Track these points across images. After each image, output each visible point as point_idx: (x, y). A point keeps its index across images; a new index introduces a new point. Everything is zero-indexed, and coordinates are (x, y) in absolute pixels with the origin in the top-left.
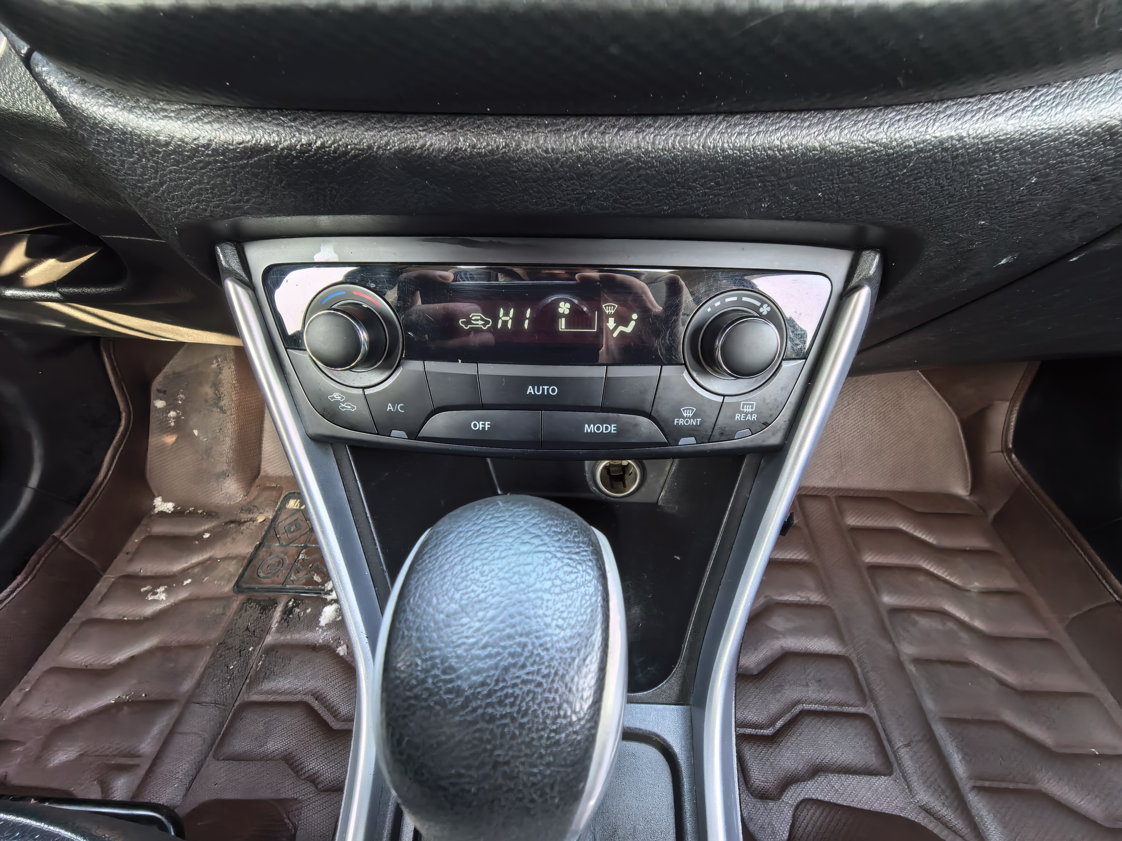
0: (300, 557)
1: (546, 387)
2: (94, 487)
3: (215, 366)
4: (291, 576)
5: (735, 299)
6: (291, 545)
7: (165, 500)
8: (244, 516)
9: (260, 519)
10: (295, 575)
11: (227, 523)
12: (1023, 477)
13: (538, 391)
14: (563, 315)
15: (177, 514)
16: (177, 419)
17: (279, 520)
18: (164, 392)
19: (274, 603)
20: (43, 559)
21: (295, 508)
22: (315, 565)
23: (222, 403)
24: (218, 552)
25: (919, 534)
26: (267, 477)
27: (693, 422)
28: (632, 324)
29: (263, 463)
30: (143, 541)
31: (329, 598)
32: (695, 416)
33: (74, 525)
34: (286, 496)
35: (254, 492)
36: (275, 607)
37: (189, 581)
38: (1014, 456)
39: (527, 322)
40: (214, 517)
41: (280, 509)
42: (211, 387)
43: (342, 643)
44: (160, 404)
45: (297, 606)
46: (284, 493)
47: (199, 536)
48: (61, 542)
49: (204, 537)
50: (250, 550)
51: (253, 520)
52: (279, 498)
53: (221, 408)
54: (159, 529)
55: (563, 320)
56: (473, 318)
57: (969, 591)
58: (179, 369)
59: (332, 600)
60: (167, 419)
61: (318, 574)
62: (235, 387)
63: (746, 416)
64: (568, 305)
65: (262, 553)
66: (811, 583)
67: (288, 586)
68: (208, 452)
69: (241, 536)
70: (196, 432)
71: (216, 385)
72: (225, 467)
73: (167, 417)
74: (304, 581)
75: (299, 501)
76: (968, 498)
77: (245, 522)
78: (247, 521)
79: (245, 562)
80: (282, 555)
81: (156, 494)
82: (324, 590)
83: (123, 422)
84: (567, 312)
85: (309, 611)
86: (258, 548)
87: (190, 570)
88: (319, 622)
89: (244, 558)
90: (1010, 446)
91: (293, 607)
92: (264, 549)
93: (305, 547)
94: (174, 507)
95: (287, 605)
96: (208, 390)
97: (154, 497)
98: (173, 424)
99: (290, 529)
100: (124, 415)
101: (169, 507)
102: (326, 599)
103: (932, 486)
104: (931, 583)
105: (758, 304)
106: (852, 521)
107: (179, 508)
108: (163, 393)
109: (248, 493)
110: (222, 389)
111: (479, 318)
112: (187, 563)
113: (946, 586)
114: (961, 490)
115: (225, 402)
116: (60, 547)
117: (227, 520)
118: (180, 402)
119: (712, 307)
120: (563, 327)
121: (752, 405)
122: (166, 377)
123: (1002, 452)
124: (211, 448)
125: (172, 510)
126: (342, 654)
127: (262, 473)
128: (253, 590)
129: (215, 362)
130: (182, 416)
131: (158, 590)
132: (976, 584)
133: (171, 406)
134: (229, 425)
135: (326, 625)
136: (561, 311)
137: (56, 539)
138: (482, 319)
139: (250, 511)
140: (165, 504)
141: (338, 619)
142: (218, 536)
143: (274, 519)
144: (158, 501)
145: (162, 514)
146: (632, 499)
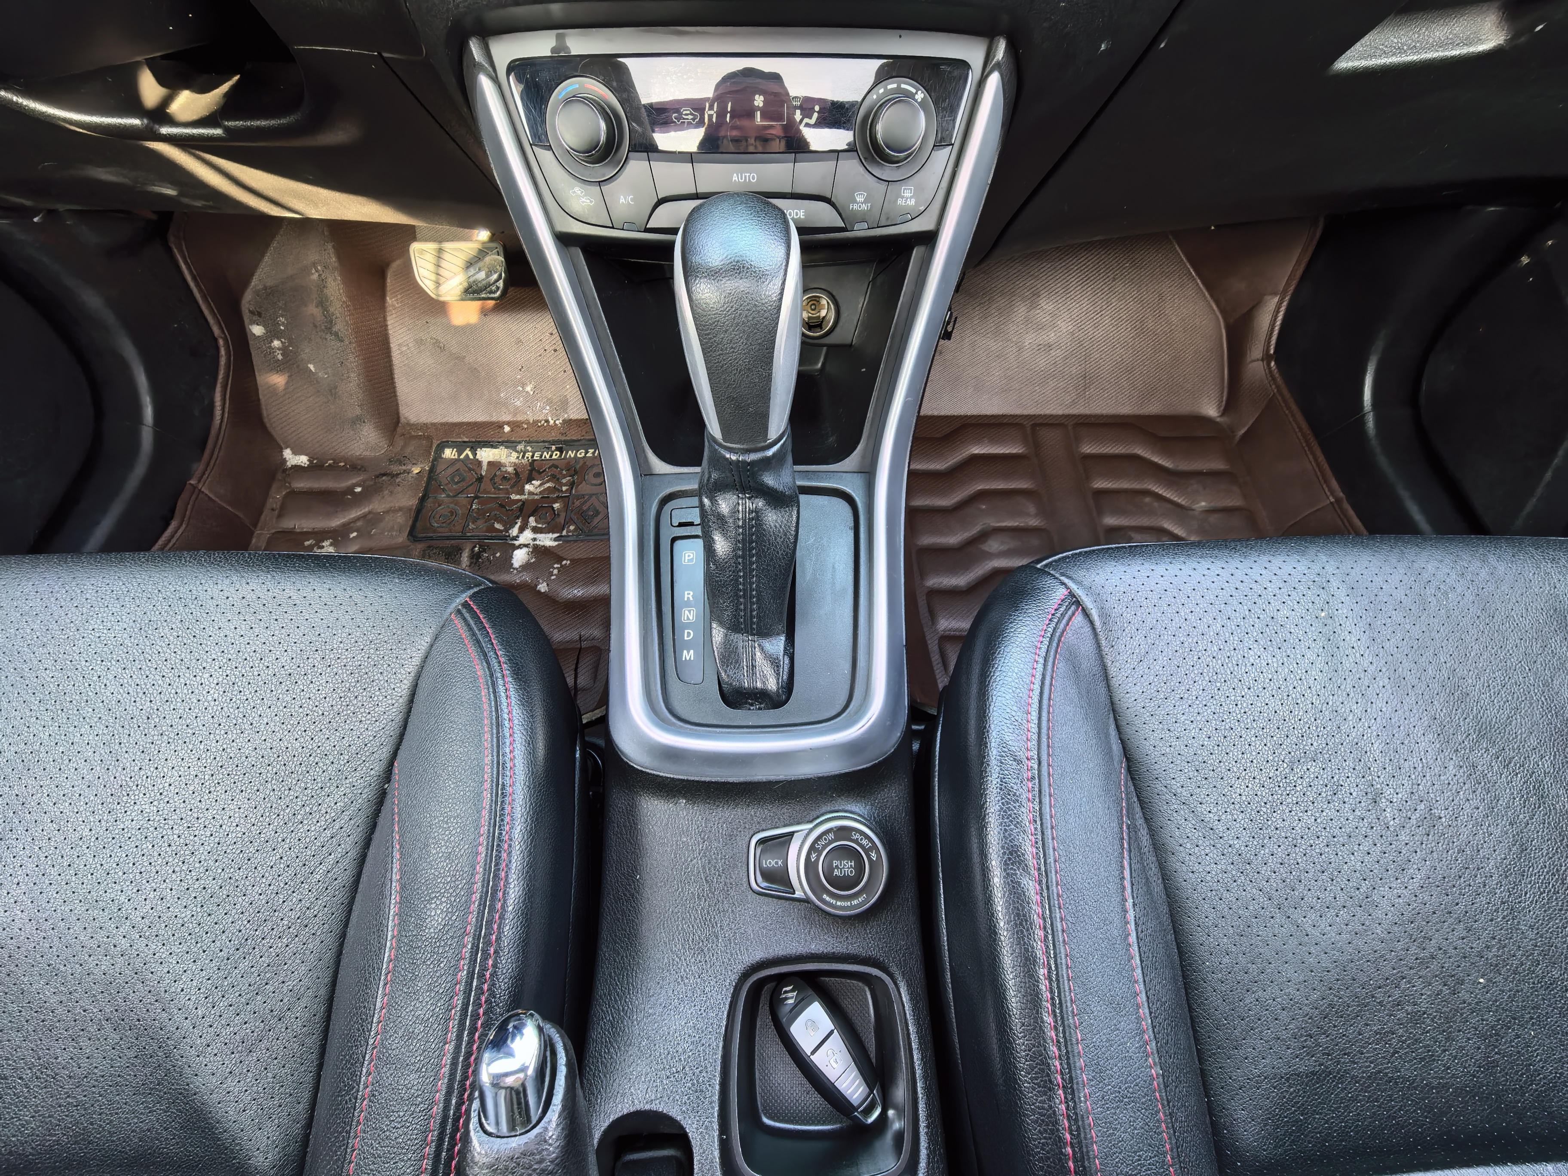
0: (474, 507)
1: (747, 175)
2: (213, 432)
3: (315, 276)
4: (468, 525)
5: (895, 86)
6: (460, 495)
7: (295, 453)
8: (395, 468)
9: (416, 470)
10: (473, 523)
11: (377, 477)
12: (1278, 387)
13: (742, 179)
14: (758, 108)
15: (316, 468)
16: (284, 350)
17: (438, 471)
18: (260, 314)
19: (459, 550)
20: (190, 507)
21: (453, 457)
22: (493, 514)
23: (335, 329)
24: (377, 505)
25: (1156, 459)
26: (412, 426)
27: (864, 207)
28: (815, 115)
29: (401, 409)
30: (285, 497)
31: (517, 543)
32: (865, 202)
33: (207, 473)
34: (438, 445)
35: (399, 442)
36: (461, 553)
37: (355, 534)
38: (1273, 364)
39: (728, 115)
40: (360, 470)
41: (435, 459)
42: (317, 307)
43: (541, 581)
44: (257, 330)
45: (484, 551)
46: (435, 443)
47: (350, 490)
48: (203, 492)
49: (356, 490)
50: (413, 502)
51: (409, 472)
52: (431, 447)
53: (336, 334)
54: (301, 484)
55: (759, 113)
56: (684, 113)
57: (1193, 510)
58: (270, 283)
59: (520, 545)
60: (272, 350)
61: (498, 523)
62: (348, 306)
63: (906, 200)
64: (762, 98)
65: (429, 504)
66: (1032, 509)
67: (469, 534)
68: (333, 391)
69: (399, 489)
70: (311, 367)
71: (322, 303)
72: (358, 411)
73: (270, 347)
74: (485, 529)
75: (455, 450)
76: (1218, 420)
77: (398, 475)
78: (400, 473)
79: (413, 514)
80: (452, 506)
81: (283, 446)
82: (509, 536)
83: (223, 352)
84: (761, 105)
85: (498, 555)
86: (423, 499)
87: (352, 525)
88: (512, 564)
89: (410, 510)
90: (1272, 352)
91: (479, 552)
92: (430, 500)
93: (476, 497)
94: (308, 460)
95: (472, 550)
96: (313, 310)
97: (281, 450)
98: (280, 357)
99: (453, 480)
100: (221, 342)
101: (303, 460)
102: (514, 544)
103: (1184, 408)
104: (1156, 504)
105: (914, 91)
106: (1088, 449)
107: (315, 462)
108: (258, 316)
109: (391, 444)
110: (332, 310)
111: (688, 112)
112: (344, 518)
113: (1169, 506)
114: (1211, 410)
115: (339, 326)
116: (201, 496)
117: (377, 473)
118: (282, 328)
119: (878, 94)
120: (759, 120)
121: (911, 189)
122: (257, 293)
123: (1262, 360)
124: (336, 388)
125: (308, 463)
126: (543, 591)
127: (402, 420)
128: (431, 539)
129: (313, 271)
130: (289, 346)
131: (324, 544)
132: (1203, 504)
133: (273, 333)
134: (351, 358)
135: (520, 566)
136: (756, 103)
137: (194, 487)
138: (691, 114)
139: (401, 463)
140: (297, 457)
141: (532, 561)
142: (372, 490)
143: (432, 470)
144: (287, 453)
145: (297, 468)
146: (828, 340)
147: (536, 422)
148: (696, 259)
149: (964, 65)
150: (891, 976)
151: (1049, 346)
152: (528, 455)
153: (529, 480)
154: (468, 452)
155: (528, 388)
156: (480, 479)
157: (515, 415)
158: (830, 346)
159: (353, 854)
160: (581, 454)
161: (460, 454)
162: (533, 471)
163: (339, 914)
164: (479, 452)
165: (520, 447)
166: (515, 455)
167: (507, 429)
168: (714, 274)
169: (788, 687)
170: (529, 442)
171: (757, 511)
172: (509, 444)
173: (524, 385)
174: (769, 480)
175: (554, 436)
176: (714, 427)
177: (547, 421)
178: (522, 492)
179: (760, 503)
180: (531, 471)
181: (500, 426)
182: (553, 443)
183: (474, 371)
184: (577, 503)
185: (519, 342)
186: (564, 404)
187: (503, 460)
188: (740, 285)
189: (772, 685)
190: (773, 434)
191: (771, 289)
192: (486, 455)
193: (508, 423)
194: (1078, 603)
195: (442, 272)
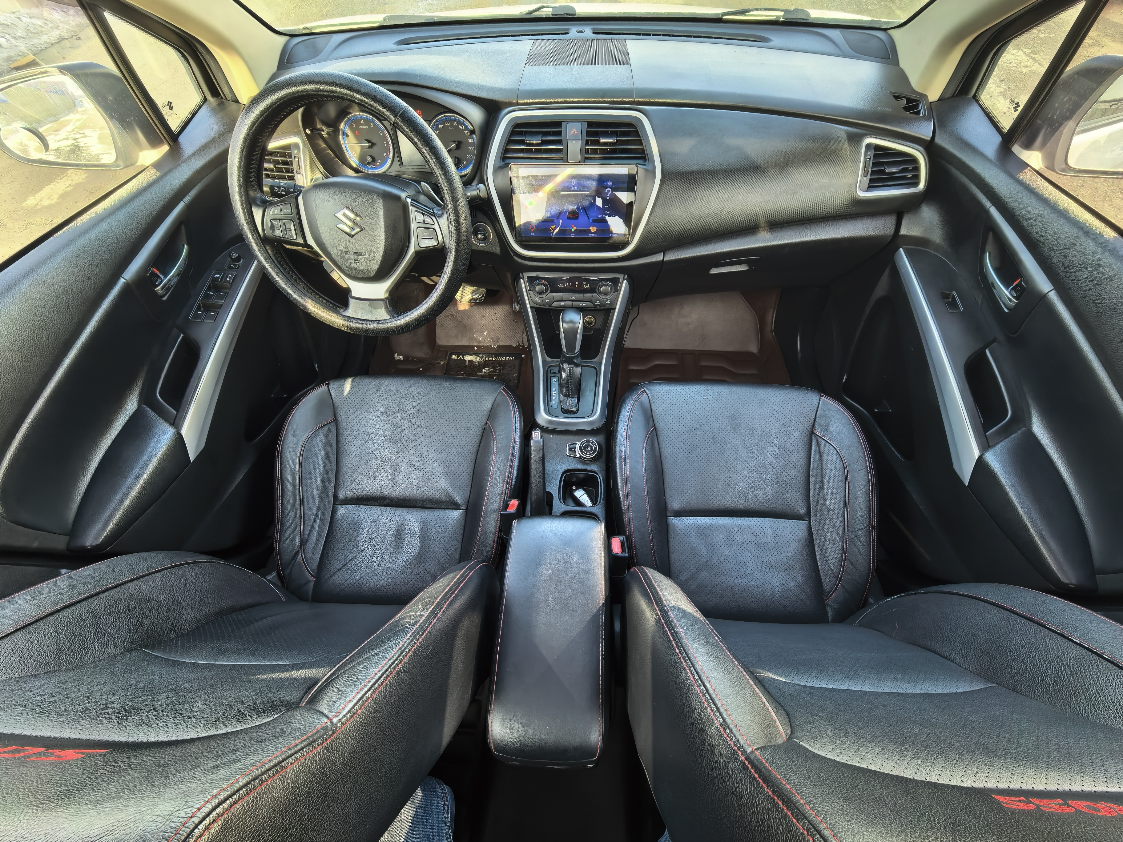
3: (416, 293)
7: (399, 356)
9: (442, 363)
11: (428, 364)
12: (775, 342)
15: (406, 360)
17: (450, 363)
21: (455, 358)
25: (729, 368)
26: (440, 346)
29: (437, 340)
32: (599, 302)
34: (450, 354)
35: (436, 352)
38: (774, 334)
40: (422, 362)
41: (449, 359)
49: (421, 370)
51: (440, 363)
52: (447, 354)
54: (401, 367)
63: (608, 302)
69: (436, 369)
72: (423, 340)
75: (456, 355)
76: (757, 354)
77: (435, 364)
93: (465, 373)
94: (403, 358)
97: (394, 354)
99: (455, 366)
101: (401, 358)
106: (704, 364)
107: (405, 358)
109: (433, 353)
127: (437, 344)
139: (436, 360)
143: (448, 363)
144: (396, 355)
145: (399, 360)
146: (593, 328)
147: (487, 346)
148: (564, 319)
149: (619, 278)
150: (598, 474)
151: (688, 324)
152: (484, 358)
153: (484, 368)
154: (461, 356)
155: (485, 334)
156: (466, 367)
157: (479, 343)
158: (594, 329)
159: (479, 441)
160: (504, 359)
161: (458, 357)
162: (485, 364)
163: (476, 453)
164: (465, 357)
165: (481, 355)
166: (478, 358)
167: (476, 348)
168: (567, 322)
169: (577, 410)
170: (484, 354)
171: (572, 368)
172: (477, 354)
173: (483, 332)
174: (575, 361)
175: (493, 351)
176: (564, 349)
177: (491, 346)
178: (482, 372)
179: (573, 366)
180: (484, 365)
181: (473, 347)
182: (493, 354)
183: (465, 326)
184: (502, 377)
185: (483, 316)
186: (498, 339)
187: (474, 360)
188: (571, 325)
189: (574, 409)
190: (576, 351)
191: (577, 325)
192: (468, 358)
193: (476, 346)
194: (645, 392)
195: (464, 294)
